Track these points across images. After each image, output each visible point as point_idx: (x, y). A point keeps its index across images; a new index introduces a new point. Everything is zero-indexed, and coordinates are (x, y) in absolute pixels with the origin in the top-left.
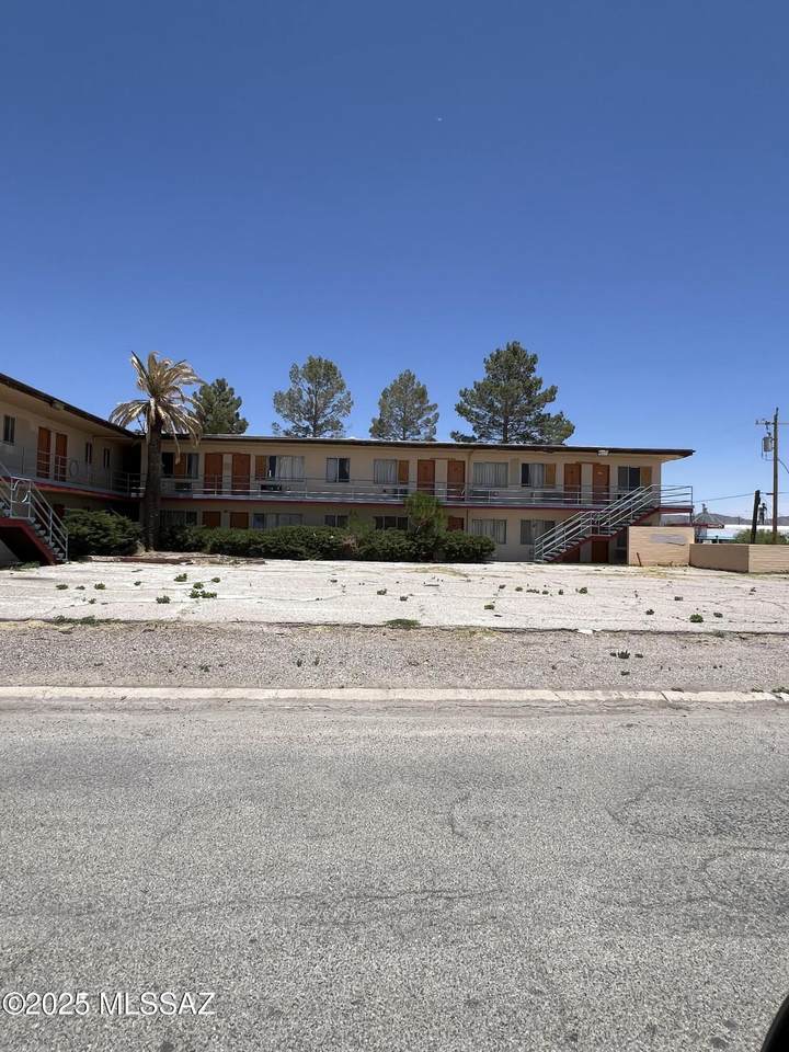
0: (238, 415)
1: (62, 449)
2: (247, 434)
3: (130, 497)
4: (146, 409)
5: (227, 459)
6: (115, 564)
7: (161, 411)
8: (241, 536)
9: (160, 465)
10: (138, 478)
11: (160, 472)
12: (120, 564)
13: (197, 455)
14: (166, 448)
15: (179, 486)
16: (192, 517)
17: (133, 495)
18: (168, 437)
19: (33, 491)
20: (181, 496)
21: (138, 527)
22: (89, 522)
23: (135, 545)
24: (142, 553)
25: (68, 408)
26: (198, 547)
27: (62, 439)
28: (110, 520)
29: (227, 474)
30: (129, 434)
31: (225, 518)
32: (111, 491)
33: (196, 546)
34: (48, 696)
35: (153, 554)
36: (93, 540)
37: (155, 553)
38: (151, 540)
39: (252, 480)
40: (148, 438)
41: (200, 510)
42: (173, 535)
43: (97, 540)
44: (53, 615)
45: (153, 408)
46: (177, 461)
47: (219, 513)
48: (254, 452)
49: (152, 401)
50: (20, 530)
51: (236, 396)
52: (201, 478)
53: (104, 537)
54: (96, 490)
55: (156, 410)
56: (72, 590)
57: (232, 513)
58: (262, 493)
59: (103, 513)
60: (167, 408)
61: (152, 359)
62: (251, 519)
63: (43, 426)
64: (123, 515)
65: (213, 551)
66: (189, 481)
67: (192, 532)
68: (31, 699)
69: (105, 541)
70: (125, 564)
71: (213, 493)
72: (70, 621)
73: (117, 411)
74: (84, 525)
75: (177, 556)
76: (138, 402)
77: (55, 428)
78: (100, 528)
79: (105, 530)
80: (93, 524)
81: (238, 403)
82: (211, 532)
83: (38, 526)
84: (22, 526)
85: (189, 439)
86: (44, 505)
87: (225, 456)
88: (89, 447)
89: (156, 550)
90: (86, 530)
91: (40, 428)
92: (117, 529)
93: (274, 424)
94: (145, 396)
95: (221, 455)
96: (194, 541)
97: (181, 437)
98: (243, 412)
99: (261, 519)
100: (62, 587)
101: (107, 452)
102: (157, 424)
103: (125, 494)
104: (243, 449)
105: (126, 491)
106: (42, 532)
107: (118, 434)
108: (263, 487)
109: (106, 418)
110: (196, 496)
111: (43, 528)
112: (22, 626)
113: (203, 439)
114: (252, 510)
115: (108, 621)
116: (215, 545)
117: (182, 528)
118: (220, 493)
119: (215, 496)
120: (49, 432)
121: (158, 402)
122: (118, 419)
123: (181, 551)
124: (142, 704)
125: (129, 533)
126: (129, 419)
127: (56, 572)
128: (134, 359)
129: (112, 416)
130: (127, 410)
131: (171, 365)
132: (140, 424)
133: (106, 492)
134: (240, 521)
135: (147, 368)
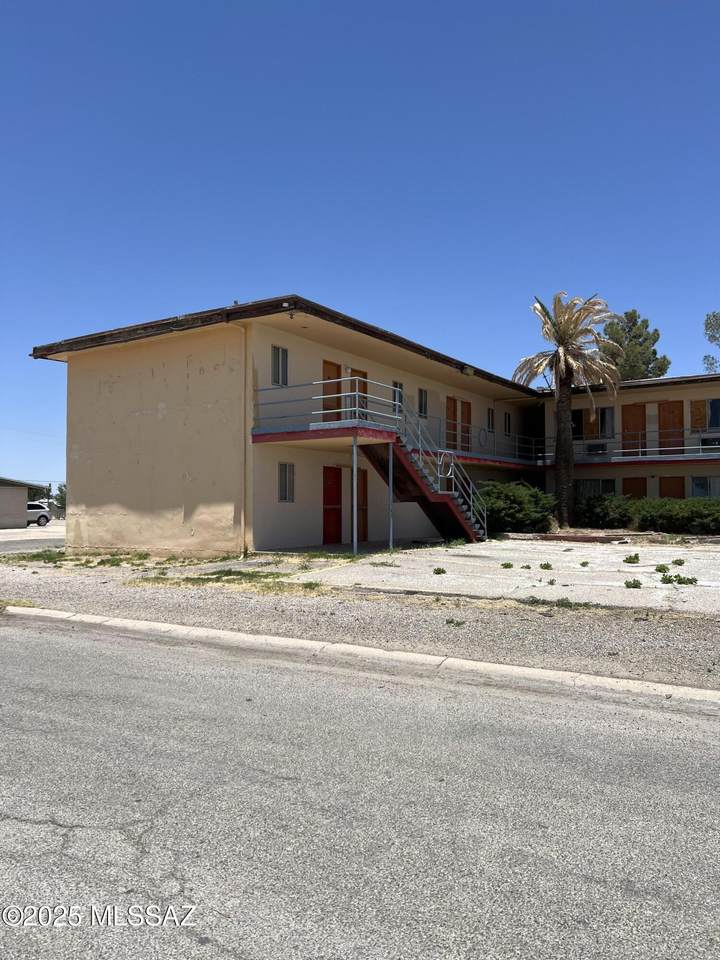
0: (655, 353)
1: (467, 417)
2: (671, 374)
3: (536, 466)
4: (554, 362)
5: (652, 411)
6: (534, 542)
7: (571, 361)
8: (678, 508)
9: (570, 425)
10: (543, 443)
11: (569, 434)
12: (540, 542)
13: (612, 409)
14: (577, 404)
15: (592, 449)
16: (609, 485)
17: (540, 463)
18: (579, 391)
19: (457, 465)
20: (597, 460)
21: (549, 499)
22: (503, 496)
23: (548, 521)
24: (559, 532)
25: (478, 372)
26: (623, 522)
27: (467, 406)
28: (523, 492)
29: (652, 429)
30: (532, 392)
31: (653, 486)
32: (516, 460)
33: (619, 521)
34: (579, 683)
35: (571, 531)
36: (507, 515)
37: (572, 530)
38: (565, 515)
39: (687, 433)
40: (557, 396)
41: (619, 476)
42: (591, 508)
43: (512, 516)
44: (523, 595)
45: (562, 358)
46: (593, 418)
47: (645, 479)
48: (687, 396)
49: (561, 350)
50: (445, 505)
51: (651, 330)
52: (619, 437)
53: (519, 511)
54: (503, 459)
55: (566, 361)
56: (516, 568)
57: (661, 479)
58: (704, 450)
59: (513, 485)
60: (577, 356)
61: (557, 301)
62: (689, 485)
63: (451, 395)
64: (534, 487)
65: (643, 528)
66: (602, 441)
67: (614, 504)
68: (562, 684)
69: (521, 516)
70: (545, 542)
71: (636, 454)
72: (544, 603)
73: (521, 369)
74: (498, 498)
75: (601, 534)
76: (543, 355)
77: (462, 396)
78: (514, 502)
79: (520, 503)
80: (507, 497)
81: (656, 337)
82: (639, 503)
83: (461, 501)
84: (447, 500)
85: (605, 389)
86: (465, 479)
87: (648, 406)
88: (491, 412)
89: (571, 526)
90: (501, 504)
91: (448, 398)
92: (530, 502)
93: (706, 357)
94: (551, 346)
95: (642, 407)
96: (617, 515)
97: (595, 389)
98: (661, 349)
99: (702, 484)
100: (507, 566)
101: (507, 416)
102: (566, 378)
103: (532, 463)
104: (672, 395)
105: (530, 458)
106: (465, 507)
107: (524, 395)
108: (705, 442)
109: (510, 379)
110: (615, 459)
111: (465, 502)
112: (499, 605)
113: (622, 388)
114: (688, 473)
115: (586, 605)
116: (644, 520)
117: (600, 499)
118: (644, 453)
119: (640, 458)
120: (455, 401)
121: (567, 351)
122: (521, 377)
123: (602, 528)
124: (697, 706)
125: (543, 507)
126: (533, 375)
127: (484, 549)
128: (538, 306)
129: (515, 376)
130: (532, 365)
131: (580, 302)
132: (544, 381)
133: (512, 461)
134: (673, 488)
135: (552, 314)
